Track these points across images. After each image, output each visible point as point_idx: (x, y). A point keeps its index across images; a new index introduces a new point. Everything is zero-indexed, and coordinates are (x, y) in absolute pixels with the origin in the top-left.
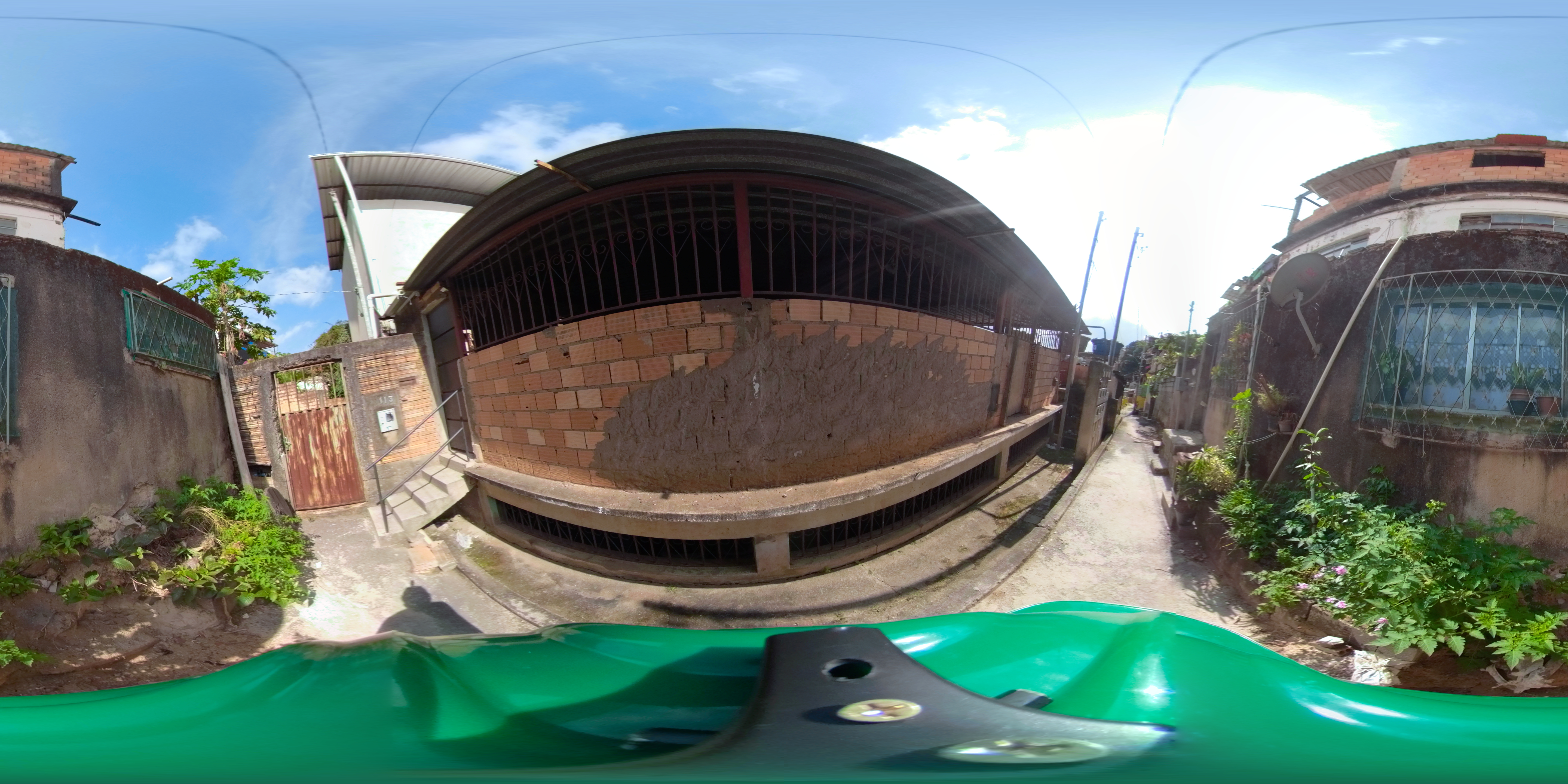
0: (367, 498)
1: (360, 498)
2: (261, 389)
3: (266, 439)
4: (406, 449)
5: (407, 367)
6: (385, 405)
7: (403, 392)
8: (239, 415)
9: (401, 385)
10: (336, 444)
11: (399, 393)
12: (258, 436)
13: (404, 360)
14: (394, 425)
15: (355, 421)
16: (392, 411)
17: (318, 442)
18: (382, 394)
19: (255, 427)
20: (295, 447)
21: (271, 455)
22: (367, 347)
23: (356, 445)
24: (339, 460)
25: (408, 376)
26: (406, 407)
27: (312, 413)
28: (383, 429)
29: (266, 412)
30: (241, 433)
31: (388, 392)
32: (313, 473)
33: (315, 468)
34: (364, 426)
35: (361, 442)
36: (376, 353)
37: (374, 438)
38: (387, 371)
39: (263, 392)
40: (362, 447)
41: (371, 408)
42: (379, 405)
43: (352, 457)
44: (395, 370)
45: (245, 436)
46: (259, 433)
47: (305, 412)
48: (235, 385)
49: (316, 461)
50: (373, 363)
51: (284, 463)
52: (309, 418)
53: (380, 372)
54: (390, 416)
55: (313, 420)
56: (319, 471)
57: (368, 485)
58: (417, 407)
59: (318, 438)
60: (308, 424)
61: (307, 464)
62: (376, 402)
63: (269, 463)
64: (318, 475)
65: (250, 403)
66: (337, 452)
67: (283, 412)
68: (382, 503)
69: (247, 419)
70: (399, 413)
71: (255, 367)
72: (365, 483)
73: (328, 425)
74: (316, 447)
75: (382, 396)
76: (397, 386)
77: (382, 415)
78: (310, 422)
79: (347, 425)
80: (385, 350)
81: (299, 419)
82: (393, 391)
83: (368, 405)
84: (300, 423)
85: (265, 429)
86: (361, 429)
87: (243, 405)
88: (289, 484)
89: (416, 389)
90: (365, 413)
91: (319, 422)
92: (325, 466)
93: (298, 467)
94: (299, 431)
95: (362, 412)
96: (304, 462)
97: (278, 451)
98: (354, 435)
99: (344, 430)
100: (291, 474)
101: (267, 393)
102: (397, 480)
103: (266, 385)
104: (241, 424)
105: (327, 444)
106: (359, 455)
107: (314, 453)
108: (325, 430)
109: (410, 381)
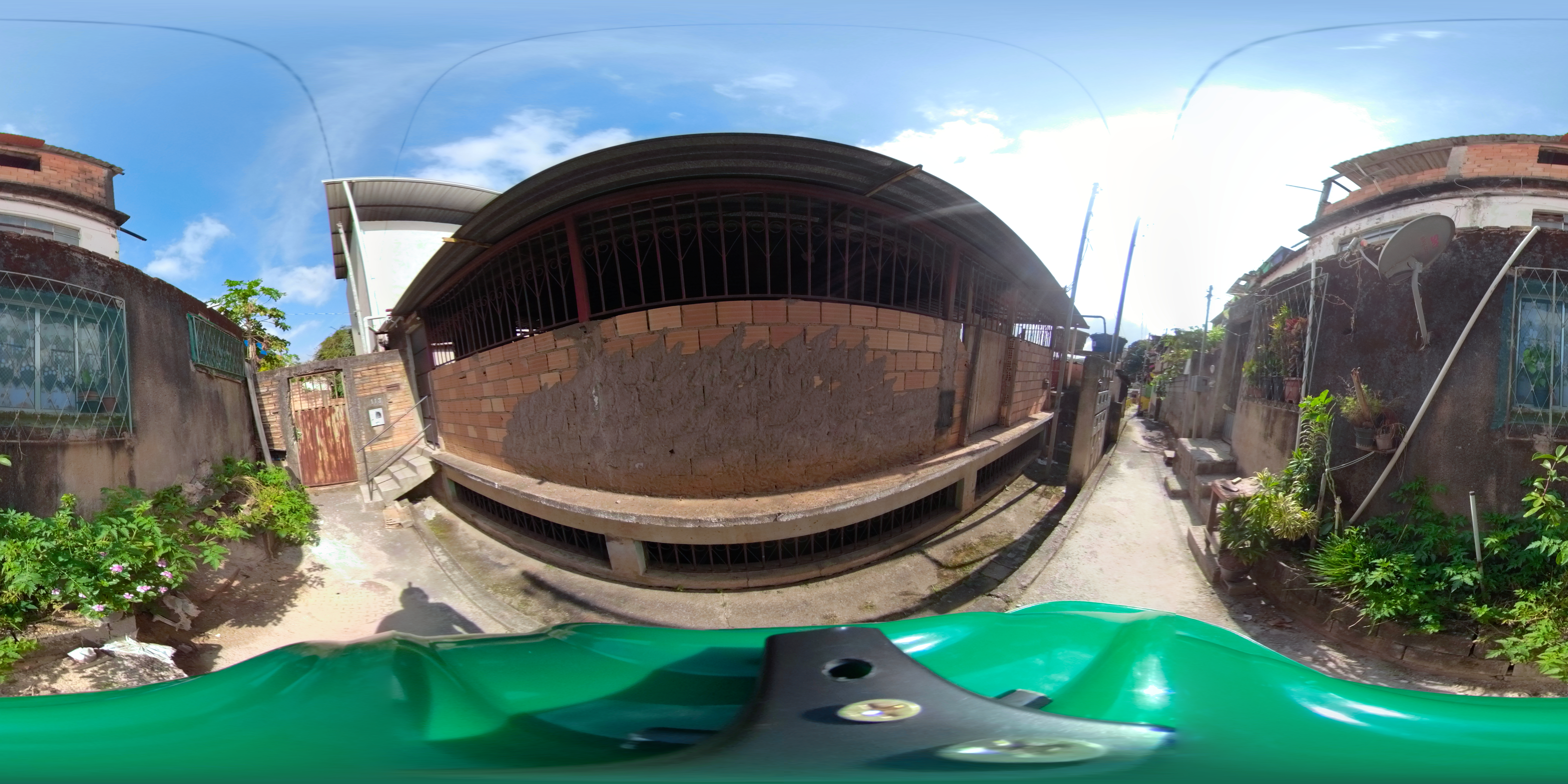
0: (359, 478)
1: (354, 478)
2: (279, 391)
3: (282, 430)
4: (390, 440)
5: (393, 376)
6: (375, 405)
7: (390, 396)
8: (262, 411)
9: (388, 390)
10: (337, 434)
11: (386, 396)
12: (276, 427)
13: (391, 371)
14: (381, 421)
15: (351, 417)
16: (380, 410)
17: (323, 433)
18: (373, 397)
19: (274, 420)
20: (305, 436)
21: (286, 443)
22: (362, 361)
23: (352, 435)
24: (338, 447)
25: (394, 383)
26: (391, 408)
27: (319, 410)
28: (373, 424)
29: (283, 409)
30: (264, 425)
31: (378, 395)
32: (319, 457)
33: (320, 453)
34: (359, 421)
35: (356, 433)
36: (369, 365)
37: (366, 431)
38: (377, 379)
39: (281, 394)
40: (356, 437)
41: (364, 408)
42: (370, 405)
43: (349, 445)
44: (384, 378)
45: (266, 428)
46: (277, 425)
47: (313, 409)
48: (258, 387)
49: (321, 448)
50: (367, 373)
51: (296, 448)
52: (317, 414)
53: (372, 380)
54: (378, 414)
55: (320, 416)
56: (323, 455)
57: (360, 468)
58: (400, 407)
59: (322, 430)
60: (315, 419)
61: (314, 450)
62: (368, 403)
63: (284, 449)
64: (322, 458)
65: (270, 402)
66: (338, 441)
67: (296, 409)
68: (370, 481)
69: (268, 414)
70: (386, 412)
71: (275, 374)
72: (358, 465)
73: (331, 420)
74: (322, 437)
75: (373, 398)
76: (385, 391)
77: (372, 413)
78: (317, 417)
79: (345, 420)
80: (376, 363)
81: (308, 415)
82: (382, 395)
83: (362, 406)
84: (309, 418)
85: (282, 422)
86: (356, 423)
87: (265, 403)
88: (299, 465)
89: (399, 393)
90: (359, 411)
91: (324, 418)
92: (328, 451)
93: (307, 452)
94: (309, 424)
95: (357, 411)
96: (312, 448)
97: (291, 439)
98: (350, 428)
99: (343, 424)
100: (301, 458)
101: (284, 394)
102: (382, 465)
103: (283, 388)
104: (263, 418)
105: (329, 434)
106: (354, 444)
107: (320, 441)
108: (328, 423)
109: (395, 387)
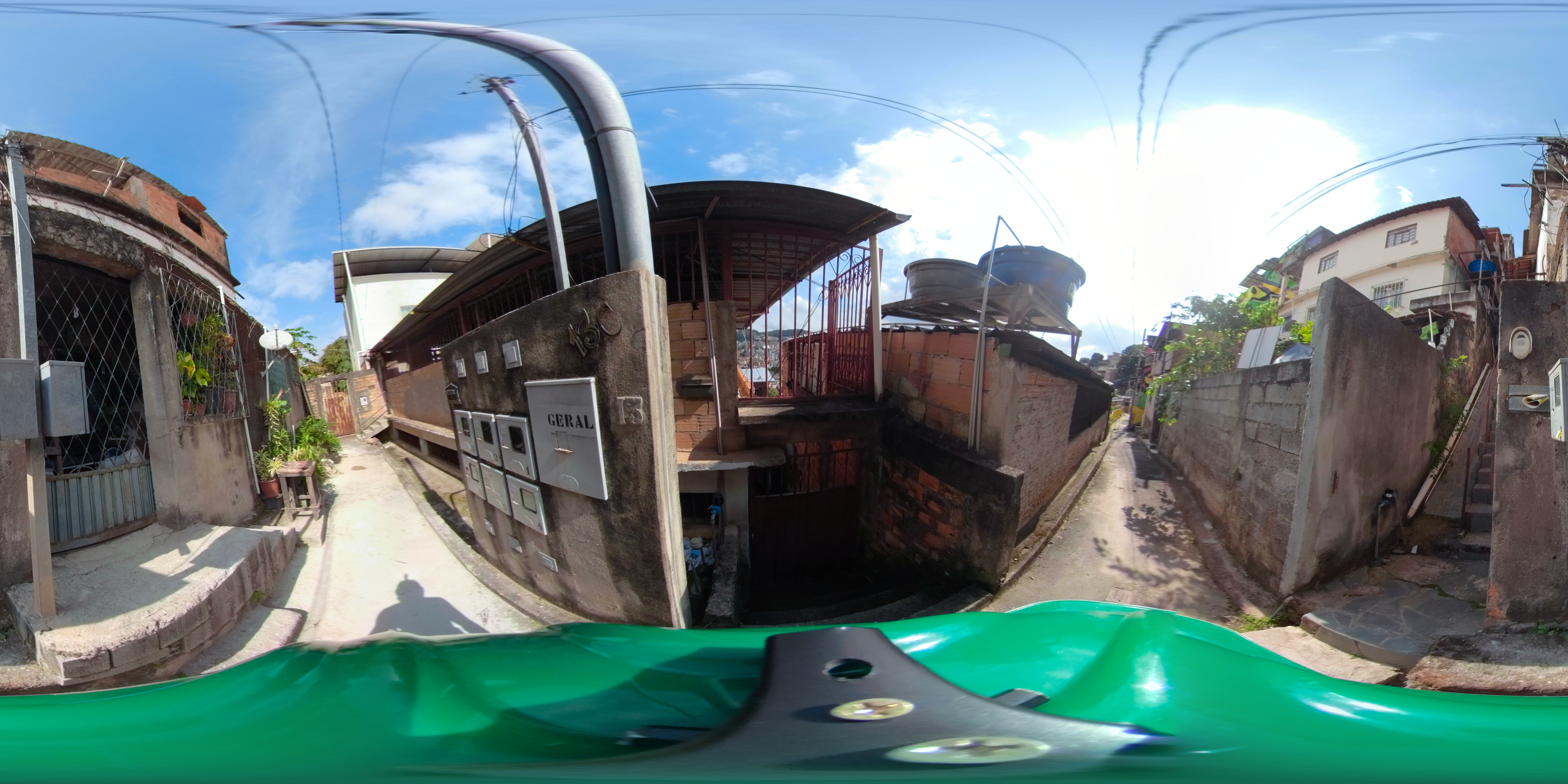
0: (356, 431)
1: (354, 432)
3: (319, 409)
4: (372, 412)
5: (371, 381)
6: (363, 396)
7: (370, 391)
9: (369, 388)
10: (345, 410)
11: (368, 391)
13: (370, 379)
14: (366, 403)
15: (352, 401)
16: (365, 398)
17: (338, 410)
18: (362, 391)
19: (315, 404)
22: (356, 373)
23: (352, 411)
24: (346, 417)
25: (372, 384)
26: (371, 396)
27: (336, 399)
28: (362, 404)
30: (310, 407)
34: (356, 405)
35: (354, 409)
36: (358, 375)
37: (359, 408)
38: (364, 384)
39: (318, 391)
40: (355, 411)
41: (358, 398)
42: (361, 396)
43: (351, 415)
44: (368, 383)
45: (312, 408)
46: (317, 407)
47: (334, 398)
49: (338, 417)
50: (359, 380)
53: (361, 384)
54: (364, 400)
56: (338, 420)
57: (356, 426)
58: (376, 396)
59: (338, 408)
60: (334, 403)
61: (334, 418)
62: (359, 395)
64: (338, 422)
65: (312, 395)
66: (345, 413)
68: (366, 429)
69: (311, 401)
70: (368, 399)
71: (314, 381)
72: (353, 425)
73: (342, 403)
76: (367, 389)
77: (362, 399)
78: (336, 402)
79: (349, 404)
80: (363, 375)
82: (365, 391)
83: (357, 396)
85: (319, 405)
86: (354, 405)
87: (310, 396)
89: (375, 390)
91: (339, 402)
92: (341, 419)
94: (331, 405)
95: (355, 401)
98: (351, 406)
99: (347, 406)
102: (367, 424)
105: (341, 410)
106: (353, 415)
107: (337, 414)
108: (341, 405)
109: (373, 387)
